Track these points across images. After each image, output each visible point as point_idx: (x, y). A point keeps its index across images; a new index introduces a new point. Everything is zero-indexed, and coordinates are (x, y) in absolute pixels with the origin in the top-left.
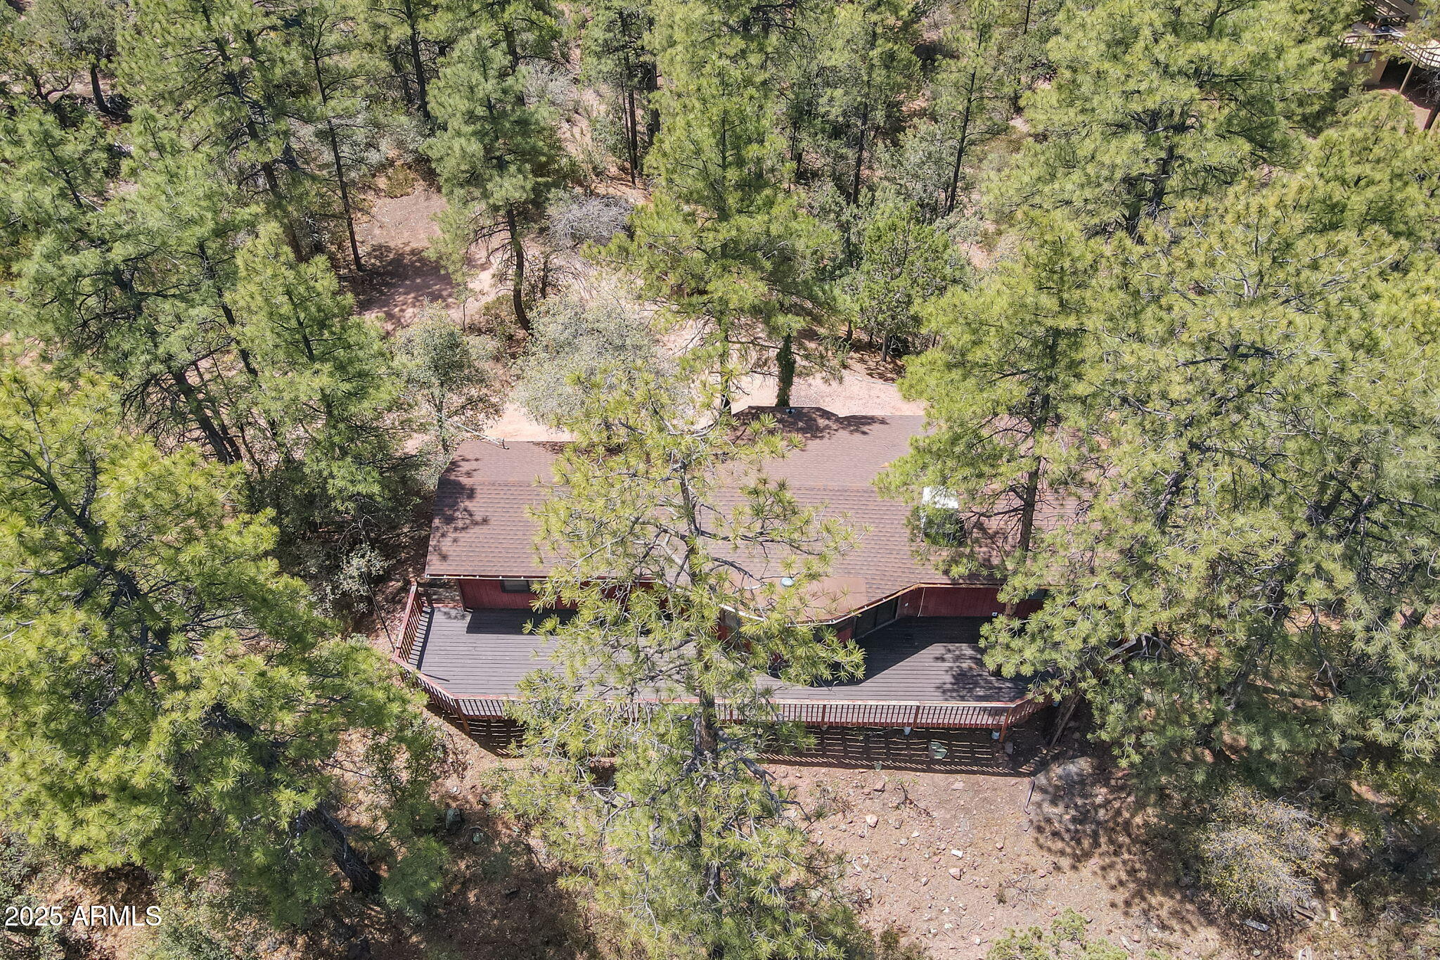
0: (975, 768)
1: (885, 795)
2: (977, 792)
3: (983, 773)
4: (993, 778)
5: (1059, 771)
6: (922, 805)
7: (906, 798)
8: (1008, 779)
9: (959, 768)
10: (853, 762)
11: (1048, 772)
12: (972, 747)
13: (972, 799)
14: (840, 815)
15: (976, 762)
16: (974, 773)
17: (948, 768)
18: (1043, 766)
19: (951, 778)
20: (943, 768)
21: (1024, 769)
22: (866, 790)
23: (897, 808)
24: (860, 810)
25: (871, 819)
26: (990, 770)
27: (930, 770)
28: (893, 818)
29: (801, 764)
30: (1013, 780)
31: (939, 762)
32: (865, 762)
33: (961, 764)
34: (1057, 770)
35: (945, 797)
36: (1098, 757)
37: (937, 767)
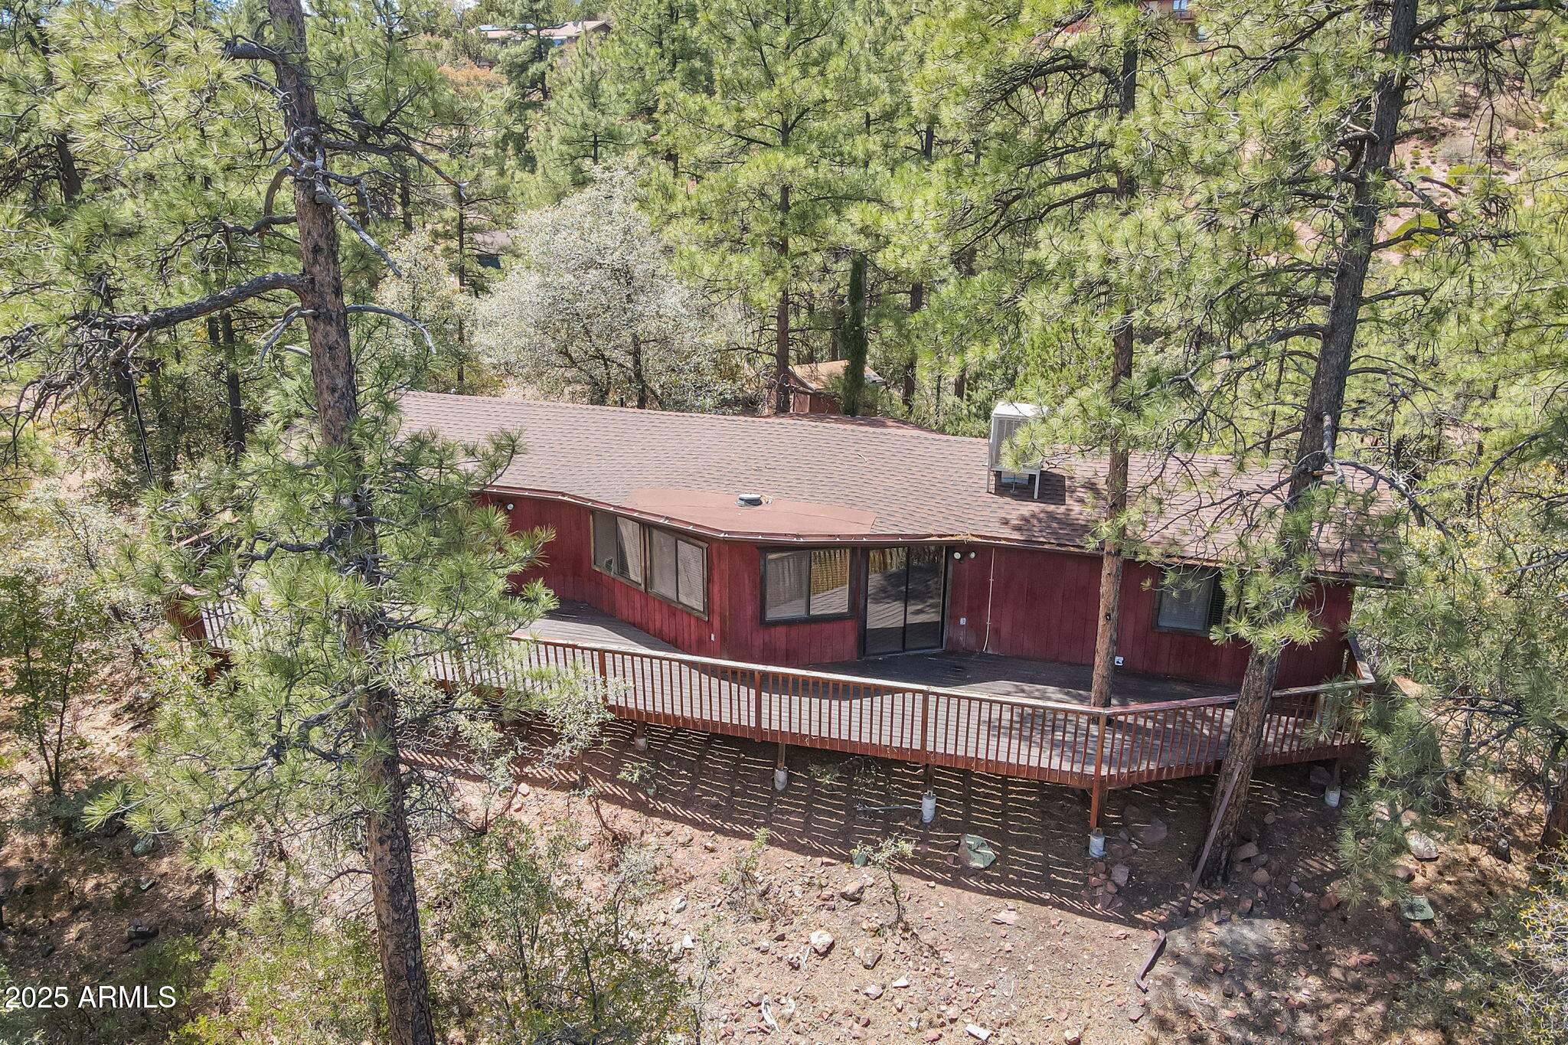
0: (1047, 896)
1: (862, 909)
2: (1042, 936)
3: (1061, 906)
4: (1079, 919)
5: (1220, 932)
6: (927, 937)
7: (900, 919)
8: (1112, 926)
9: (1013, 889)
10: (816, 845)
11: (1195, 930)
12: (1046, 861)
13: (1029, 946)
14: (765, 925)
15: (1051, 886)
16: (1043, 903)
17: (994, 886)
18: (1187, 918)
19: (995, 902)
20: (983, 885)
21: (1146, 916)
22: (827, 893)
23: (877, 932)
24: (805, 924)
25: (820, 939)
26: (1076, 905)
27: (955, 883)
28: (863, 947)
29: (720, 831)
30: (1120, 930)
31: (977, 873)
32: (836, 849)
33: (1019, 884)
34: (1211, 932)
35: (975, 930)
36: (1308, 924)
37: (972, 882)
